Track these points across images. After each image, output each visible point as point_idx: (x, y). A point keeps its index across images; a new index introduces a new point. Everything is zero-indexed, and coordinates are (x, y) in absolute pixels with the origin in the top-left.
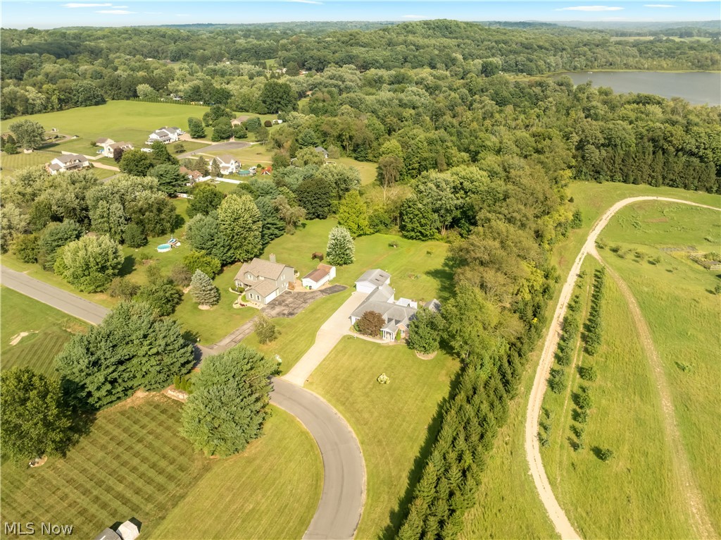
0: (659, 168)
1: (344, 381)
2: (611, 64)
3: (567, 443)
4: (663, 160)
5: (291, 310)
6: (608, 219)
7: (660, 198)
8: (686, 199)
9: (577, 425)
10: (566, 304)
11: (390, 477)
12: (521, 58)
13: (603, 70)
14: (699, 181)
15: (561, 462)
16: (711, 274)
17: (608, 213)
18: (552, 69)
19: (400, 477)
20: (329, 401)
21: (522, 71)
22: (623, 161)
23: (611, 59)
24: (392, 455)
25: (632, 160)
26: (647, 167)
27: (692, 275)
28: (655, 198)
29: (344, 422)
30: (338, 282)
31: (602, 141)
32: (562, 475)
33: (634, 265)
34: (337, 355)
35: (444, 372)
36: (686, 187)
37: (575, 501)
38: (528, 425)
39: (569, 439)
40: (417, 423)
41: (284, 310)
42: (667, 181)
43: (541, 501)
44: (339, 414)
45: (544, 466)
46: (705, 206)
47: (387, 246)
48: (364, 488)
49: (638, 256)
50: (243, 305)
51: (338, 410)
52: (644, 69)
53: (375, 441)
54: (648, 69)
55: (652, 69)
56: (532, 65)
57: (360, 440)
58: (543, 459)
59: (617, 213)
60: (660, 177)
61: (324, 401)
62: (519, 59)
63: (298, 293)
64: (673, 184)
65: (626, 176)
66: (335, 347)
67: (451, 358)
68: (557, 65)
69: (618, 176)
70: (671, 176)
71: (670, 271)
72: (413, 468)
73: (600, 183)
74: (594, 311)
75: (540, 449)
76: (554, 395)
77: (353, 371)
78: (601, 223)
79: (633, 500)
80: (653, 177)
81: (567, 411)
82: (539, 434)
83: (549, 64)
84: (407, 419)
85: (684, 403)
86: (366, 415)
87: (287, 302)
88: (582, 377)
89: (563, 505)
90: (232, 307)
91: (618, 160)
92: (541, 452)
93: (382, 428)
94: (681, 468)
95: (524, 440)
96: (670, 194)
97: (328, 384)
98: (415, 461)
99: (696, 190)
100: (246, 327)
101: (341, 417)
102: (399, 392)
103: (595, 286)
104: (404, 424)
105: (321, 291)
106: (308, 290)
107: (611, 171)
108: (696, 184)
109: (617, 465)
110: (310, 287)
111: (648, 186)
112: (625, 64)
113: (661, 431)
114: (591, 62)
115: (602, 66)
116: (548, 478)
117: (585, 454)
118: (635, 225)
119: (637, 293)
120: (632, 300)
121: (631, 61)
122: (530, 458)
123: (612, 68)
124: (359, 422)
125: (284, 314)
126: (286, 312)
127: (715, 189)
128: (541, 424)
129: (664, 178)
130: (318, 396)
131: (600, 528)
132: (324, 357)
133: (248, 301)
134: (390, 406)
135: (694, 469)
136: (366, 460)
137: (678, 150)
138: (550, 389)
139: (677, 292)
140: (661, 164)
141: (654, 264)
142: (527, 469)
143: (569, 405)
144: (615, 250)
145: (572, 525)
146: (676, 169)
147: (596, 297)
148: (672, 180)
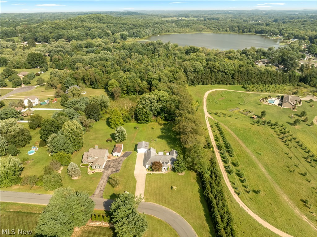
0: (213, 78)
1: (159, 194)
2: (168, 31)
3: (245, 192)
4: (214, 75)
5: (116, 169)
6: (206, 101)
7: (218, 90)
8: (225, 88)
9: (244, 184)
10: (214, 140)
11: (201, 225)
12: (135, 31)
13: (166, 34)
14: (227, 81)
15: (247, 199)
16: (248, 117)
17: (205, 99)
18: (148, 35)
19: (204, 224)
20: (159, 204)
21: (137, 37)
22: (201, 77)
23: (168, 29)
24: (196, 216)
25: (204, 76)
26: (209, 78)
27: (244, 119)
28: (216, 90)
29: (171, 210)
30: (126, 150)
31: (193, 70)
32: (250, 203)
33: (224, 119)
34: (149, 183)
36: (223, 84)
37: (258, 211)
38: (229, 189)
39: (244, 190)
40: (196, 201)
42: (217, 82)
43: (249, 215)
44: (167, 208)
45: (243, 202)
46: (232, 91)
47: (134, 128)
48: (195, 233)
49: (224, 115)
50: (93, 172)
51: (165, 206)
52: (181, 32)
53: (186, 213)
54: (182, 32)
55: (183, 32)
56: (140, 33)
57: (181, 215)
58: (241, 200)
59: (207, 98)
60: (214, 81)
61: (157, 204)
62: (134, 31)
63: (114, 160)
64: (219, 83)
65: (203, 83)
66: (146, 180)
67: (190, 172)
68: (149, 33)
69: (201, 83)
70: (218, 81)
71: (237, 119)
72: (206, 219)
73: (195, 86)
74: (224, 139)
75: (239, 197)
76: (231, 175)
77: (160, 188)
78: (204, 103)
79: (273, 204)
80: (212, 82)
81: (238, 180)
82: (235, 191)
83: (146, 33)
84: (192, 201)
85: (266, 166)
86: (177, 205)
87: (112, 165)
88: (235, 166)
89: (256, 213)
90: (88, 175)
92: (239, 198)
93: (186, 208)
94: (277, 188)
95: (232, 195)
96: (219, 87)
97: (154, 197)
98: (205, 216)
99: (226, 84)
100: (102, 182)
101: (168, 208)
102: (182, 191)
103: (218, 130)
104: (192, 203)
105: (122, 156)
106: (116, 157)
107: (198, 81)
108: (226, 83)
109: (262, 194)
110: (117, 156)
111: (211, 85)
112: (173, 31)
113: (266, 178)
114: (161, 30)
115: (165, 32)
116: (247, 206)
117: (251, 193)
118: (216, 102)
119: (232, 130)
120: (232, 133)
121: (175, 30)
122: (237, 201)
123: (169, 33)
124: (176, 209)
125: (114, 171)
126: (114, 170)
127: (232, 84)
128: (233, 187)
129: (216, 82)
130: (154, 203)
131: (270, 217)
132: (144, 186)
133: (94, 170)
134: (183, 198)
135: (280, 187)
136: (189, 222)
137: (218, 71)
138: (228, 174)
139: (243, 126)
140: (214, 77)
141: (230, 117)
142: (239, 205)
143: (237, 178)
144: (216, 114)
145: (262, 219)
146: (219, 78)
147: (221, 133)
148: (218, 82)
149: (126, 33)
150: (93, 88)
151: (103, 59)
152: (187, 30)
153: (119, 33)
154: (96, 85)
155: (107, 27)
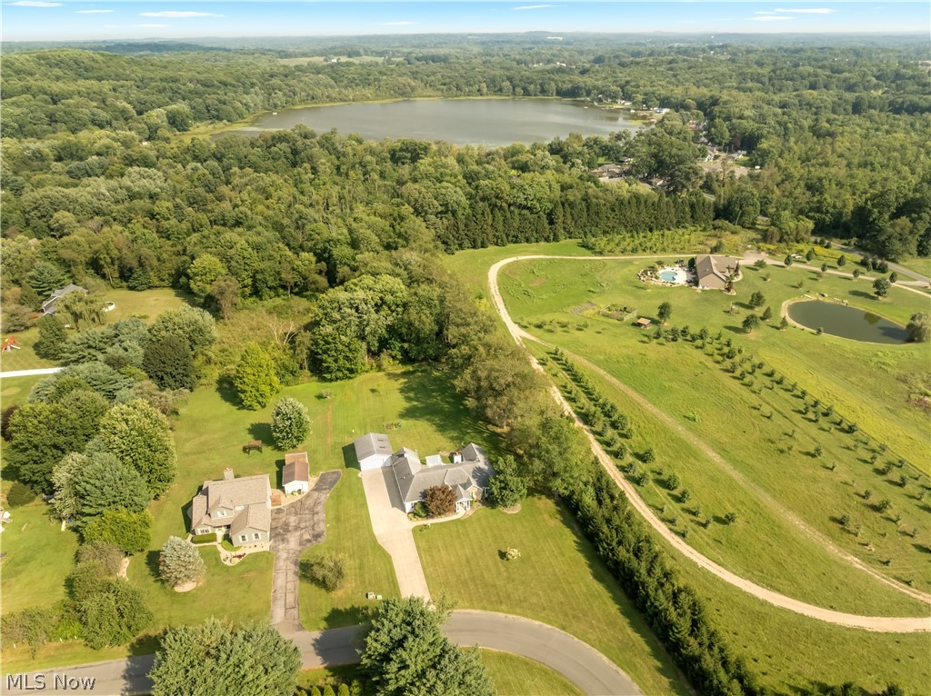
0: (500, 227)
1: (473, 579)
2: (313, 98)
3: (696, 527)
4: (502, 218)
5: (311, 532)
6: (498, 293)
7: (520, 258)
8: (536, 253)
9: (687, 505)
10: (562, 398)
11: (621, 642)
12: (211, 99)
13: (308, 106)
14: (537, 232)
15: (708, 544)
16: (627, 324)
17: (492, 286)
18: (251, 110)
19: (629, 635)
20: (484, 608)
21: (219, 119)
22: (466, 226)
23: (311, 92)
24: (599, 620)
25: (473, 223)
26: (489, 228)
27: (617, 331)
28: (514, 259)
29: (523, 620)
30: (320, 469)
31: (440, 209)
32: (718, 553)
33: (567, 337)
34: (431, 556)
35: (546, 516)
36: (528, 240)
37: (746, 567)
38: (655, 526)
39: (692, 521)
40: (582, 579)
41: (301, 536)
42: (510, 238)
43: (729, 583)
44: (510, 616)
45: (702, 554)
46: (557, 257)
47: (316, 400)
48: (614, 666)
49: (564, 326)
50: (240, 557)
51: (503, 611)
52: (350, 100)
53: (568, 616)
54: (353, 100)
55: (358, 100)
56: (228, 108)
57: (558, 627)
58: (695, 549)
59: (499, 284)
60: (504, 236)
61: (478, 611)
62: (209, 102)
63: (292, 505)
64: (516, 240)
65: (474, 242)
66: (418, 547)
67: (535, 499)
68: (255, 105)
69: (466, 243)
70: (512, 233)
71: (599, 333)
72: (628, 621)
73: (453, 254)
74: (589, 393)
75: (685, 542)
76: (644, 489)
77: (468, 562)
78: (496, 299)
79: (773, 544)
80: (498, 238)
81: (667, 499)
82: (671, 530)
83: (246, 105)
84: (570, 579)
85: (722, 449)
86: (534, 600)
87: (292, 524)
88: (645, 461)
89: (742, 576)
90: (228, 567)
91: (462, 226)
92: (688, 544)
93: (562, 603)
94: (767, 500)
95: (668, 542)
96: (521, 252)
97: (459, 592)
98: (622, 613)
99: (537, 242)
100: (280, 581)
101: (514, 616)
102: (533, 558)
103: (564, 369)
104: (573, 585)
105: (314, 490)
106: (298, 497)
107: (458, 240)
108: (536, 236)
109: (739, 523)
110: (299, 491)
111: (496, 247)
112: (328, 97)
113: (731, 479)
114: (290, 97)
115: (304, 101)
116: (715, 562)
117: (713, 526)
118: (526, 293)
119: (599, 363)
120: (602, 372)
121: (334, 93)
122: (687, 554)
123: (315, 103)
124: (536, 611)
125: (309, 541)
126: (307, 536)
127: (552, 238)
128: (663, 520)
129: (507, 236)
130: (469, 611)
131: (778, 577)
132: (420, 565)
133: (239, 548)
134: (543, 578)
135: (774, 497)
136: (586, 642)
137: (509, 205)
138: (636, 486)
139: (625, 351)
140: (501, 223)
141: (581, 330)
142: (695, 564)
143: (662, 493)
144: (539, 327)
145: (763, 587)
146: (515, 224)
147: (576, 379)
148: (514, 236)
149: (181, 106)
150: (132, 288)
151: (139, 193)
152: (368, 92)
153: (161, 110)
154: (142, 279)
155: (115, 90)
